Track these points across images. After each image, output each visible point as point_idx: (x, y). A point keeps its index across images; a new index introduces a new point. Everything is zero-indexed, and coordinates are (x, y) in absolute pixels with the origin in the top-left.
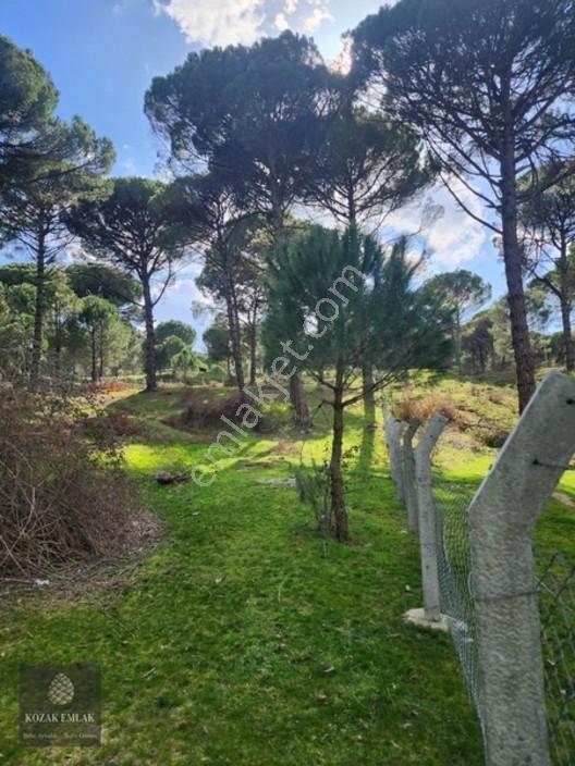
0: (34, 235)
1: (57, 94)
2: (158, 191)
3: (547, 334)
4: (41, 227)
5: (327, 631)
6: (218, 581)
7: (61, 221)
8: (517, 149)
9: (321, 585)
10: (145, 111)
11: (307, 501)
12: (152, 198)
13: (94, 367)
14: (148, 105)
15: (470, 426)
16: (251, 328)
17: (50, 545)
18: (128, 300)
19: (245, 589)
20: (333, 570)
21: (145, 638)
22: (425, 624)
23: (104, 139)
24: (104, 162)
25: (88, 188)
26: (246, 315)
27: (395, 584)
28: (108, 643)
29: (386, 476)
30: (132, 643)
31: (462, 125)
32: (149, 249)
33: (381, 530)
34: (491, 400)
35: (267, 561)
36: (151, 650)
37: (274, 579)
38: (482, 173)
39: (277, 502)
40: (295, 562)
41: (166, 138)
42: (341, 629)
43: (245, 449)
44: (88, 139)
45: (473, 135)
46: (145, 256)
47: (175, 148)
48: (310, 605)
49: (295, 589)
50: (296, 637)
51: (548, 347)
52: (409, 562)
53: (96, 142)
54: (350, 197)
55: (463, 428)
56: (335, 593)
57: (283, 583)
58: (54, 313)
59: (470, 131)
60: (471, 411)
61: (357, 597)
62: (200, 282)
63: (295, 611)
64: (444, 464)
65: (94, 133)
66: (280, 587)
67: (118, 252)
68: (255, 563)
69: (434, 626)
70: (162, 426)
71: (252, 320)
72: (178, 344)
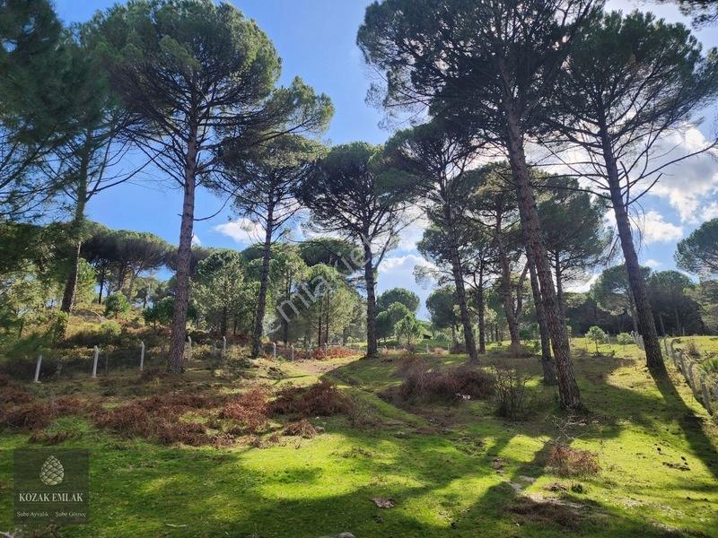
1: (279, 60)
7: (291, 192)
10: (358, 44)
12: (371, 157)
13: (320, 333)
14: (361, 36)
16: (478, 291)
23: (323, 95)
26: (472, 277)
32: (371, 213)
41: (381, 69)
44: (306, 96)
46: (367, 222)
47: (392, 87)
53: (314, 98)
54: (601, 124)
58: (285, 281)
62: (422, 247)
65: (312, 91)
67: (343, 220)
70: (378, 402)
71: (478, 283)
72: (401, 310)
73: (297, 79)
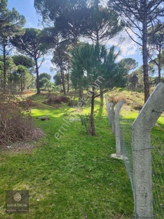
0: (2, 46)
2: (39, 32)
3: (153, 77)
4: (4, 44)
5: (89, 160)
6: (59, 146)
7: (10, 42)
8: (148, 19)
9: (88, 148)
10: (34, 6)
11: (84, 125)
12: (37, 35)
13: (22, 87)
14: (35, 4)
15: (130, 104)
16: (67, 75)
17: (11, 137)
18: (31, 66)
19: (66, 149)
20: (91, 143)
21: (39, 162)
22: (116, 158)
23: (22, 15)
24: (22, 23)
25: (17, 31)
26: (66, 71)
27: (108, 147)
28: (28, 163)
29: (106, 118)
30: (35, 163)
31: (132, 11)
32: (37, 51)
33: (104, 133)
34: (137, 96)
35: (72, 141)
36: (40, 165)
37: (74, 146)
38: (137, 27)
39: (75, 125)
40: (80, 141)
41: (41, 15)
42: (93, 159)
43: (66, 111)
44: (17, 15)
45: (135, 15)
46: (36, 53)
47: (44, 18)
48: (84, 153)
49: (80, 149)
50: (81, 161)
51: (154, 81)
52: (112, 141)
53: (19, 16)
54: (97, 35)
55: (128, 105)
56: (91, 150)
57: (77, 147)
58: (9, 70)
59: (134, 13)
60: (131, 100)
61: (98, 151)
62: (52, 61)
63: (80, 154)
64: (123, 115)
65: (19, 14)
66: (76, 148)
67: (27, 52)
68: (69, 142)
69: (119, 158)
70: (42, 104)
71: (68, 73)
72: (46, 80)
73: (13, 9)
